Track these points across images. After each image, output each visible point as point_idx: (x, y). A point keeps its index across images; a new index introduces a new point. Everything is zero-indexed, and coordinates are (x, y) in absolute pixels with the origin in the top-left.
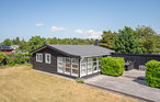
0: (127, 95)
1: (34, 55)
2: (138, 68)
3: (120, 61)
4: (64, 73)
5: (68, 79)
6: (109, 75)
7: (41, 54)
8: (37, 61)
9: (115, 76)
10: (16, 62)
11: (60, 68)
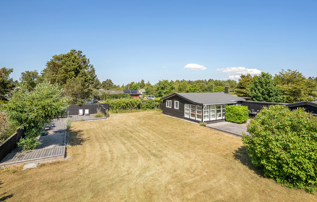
1: (165, 101)
4: (190, 118)
5: (193, 122)
6: (233, 122)
7: (171, 101)
8: (167, 107)
9: (238, 123)
10: (147, 107)
11: (187, 114)
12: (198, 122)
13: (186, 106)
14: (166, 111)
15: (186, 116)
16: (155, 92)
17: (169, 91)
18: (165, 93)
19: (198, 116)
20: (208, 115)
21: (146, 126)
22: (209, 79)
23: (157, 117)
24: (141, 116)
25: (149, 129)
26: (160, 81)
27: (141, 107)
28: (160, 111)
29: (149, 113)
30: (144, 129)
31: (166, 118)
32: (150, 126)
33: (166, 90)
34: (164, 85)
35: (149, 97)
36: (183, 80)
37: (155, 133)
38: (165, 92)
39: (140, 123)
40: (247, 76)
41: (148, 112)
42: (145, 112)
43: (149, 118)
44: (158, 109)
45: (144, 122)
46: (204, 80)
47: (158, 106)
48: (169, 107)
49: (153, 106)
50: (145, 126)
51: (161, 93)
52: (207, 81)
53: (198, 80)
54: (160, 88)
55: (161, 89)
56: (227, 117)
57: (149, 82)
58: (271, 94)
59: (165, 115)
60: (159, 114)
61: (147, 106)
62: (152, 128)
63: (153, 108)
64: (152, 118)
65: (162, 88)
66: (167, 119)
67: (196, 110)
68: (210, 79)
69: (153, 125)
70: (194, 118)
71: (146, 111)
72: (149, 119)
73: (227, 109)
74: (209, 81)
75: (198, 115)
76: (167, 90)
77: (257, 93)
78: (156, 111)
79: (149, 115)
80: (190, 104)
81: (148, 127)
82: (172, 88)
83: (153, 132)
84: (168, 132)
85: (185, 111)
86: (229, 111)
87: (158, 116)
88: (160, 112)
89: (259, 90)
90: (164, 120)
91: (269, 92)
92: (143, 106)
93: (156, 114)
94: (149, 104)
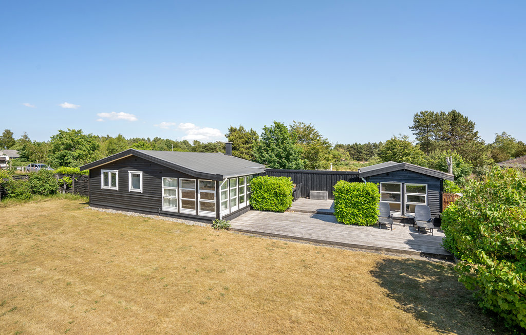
0: (317, 242)
2: (308, 196)
3: (286, 184)
4: (181, 212)
5: (191, 223)
6: (267, 210)
7: (117, 172)
8: (103, 186)
9: (278, 212)
10: (34, 192)
11: (169, 202)
12: (208, 220)
13: (167, 184)
14: (100, 199)
15: (166, 207)
16: (49, 156)
17: (87, 152)
18: (76, 158)
19: (205, 206)
20: (226, 202)
21: (49, 263)
22: (155, 137)
23: (74, 216)
24: (13, 221)
25: (66, 272)
26: (61, 132)
27: (12, 192)
28: (76, 199)
29: (43, 209)
30: (41, 281)
31: (108, 219)
32: (65, 257)
33: (78, 151)
34: (72, 139)
35: (33, 166)
36: (108, 136)
37: (99, 293)
38: (77, 155)
39: (13, 253)
40: (239, 130)
41: (39, 205)
42: (26, 205)
43: (48, 226)
44: (69, 195)
45: (32, 243)
46: (146, 139)
47: (68, 188)
48: (110, 187)
49: (54, 189)
50: (41, 264)
51: (66, 158)
52: (151, 140)
53: (135, 138)
54: (62, 147)
55: (65, 149)
56: (256, 201)
57: (26, 137)
58: (291, 157)
59: (101, 210)
60: (79, 209)
61: (32, 187)
62: (76, 263)
63: (52, 192)
64: (61, 225)
65: (69, 147)
66: (111, 222)
67: (199, 191)
68: (157, 138)
69: (76, 250)
70: (192, 212)
71: (31, 201)
72: (51, 229)
73: (254, 184)
74: (154, 140)
75: (202, 204)
76: (81, 152)
77: (270, 156)
78: (63, 201)
79: (44, 213)
80: (178, 177)
81: (57, 262)
82: (94, 148)
83: (90, 287)
84: (147, 271)
85: (165, 196)
86: (261, 188)
87: (77, 213)
88: (78, 202)
89: (273, 150)
90: (103, 224)
91: (289, 154)
92: (18, 190)
93: (67, 209)
94: (39, 183)
